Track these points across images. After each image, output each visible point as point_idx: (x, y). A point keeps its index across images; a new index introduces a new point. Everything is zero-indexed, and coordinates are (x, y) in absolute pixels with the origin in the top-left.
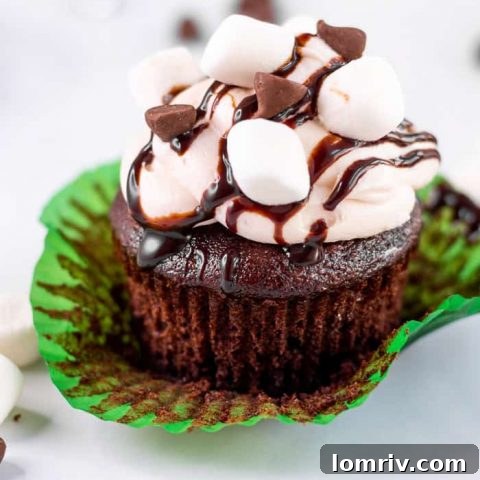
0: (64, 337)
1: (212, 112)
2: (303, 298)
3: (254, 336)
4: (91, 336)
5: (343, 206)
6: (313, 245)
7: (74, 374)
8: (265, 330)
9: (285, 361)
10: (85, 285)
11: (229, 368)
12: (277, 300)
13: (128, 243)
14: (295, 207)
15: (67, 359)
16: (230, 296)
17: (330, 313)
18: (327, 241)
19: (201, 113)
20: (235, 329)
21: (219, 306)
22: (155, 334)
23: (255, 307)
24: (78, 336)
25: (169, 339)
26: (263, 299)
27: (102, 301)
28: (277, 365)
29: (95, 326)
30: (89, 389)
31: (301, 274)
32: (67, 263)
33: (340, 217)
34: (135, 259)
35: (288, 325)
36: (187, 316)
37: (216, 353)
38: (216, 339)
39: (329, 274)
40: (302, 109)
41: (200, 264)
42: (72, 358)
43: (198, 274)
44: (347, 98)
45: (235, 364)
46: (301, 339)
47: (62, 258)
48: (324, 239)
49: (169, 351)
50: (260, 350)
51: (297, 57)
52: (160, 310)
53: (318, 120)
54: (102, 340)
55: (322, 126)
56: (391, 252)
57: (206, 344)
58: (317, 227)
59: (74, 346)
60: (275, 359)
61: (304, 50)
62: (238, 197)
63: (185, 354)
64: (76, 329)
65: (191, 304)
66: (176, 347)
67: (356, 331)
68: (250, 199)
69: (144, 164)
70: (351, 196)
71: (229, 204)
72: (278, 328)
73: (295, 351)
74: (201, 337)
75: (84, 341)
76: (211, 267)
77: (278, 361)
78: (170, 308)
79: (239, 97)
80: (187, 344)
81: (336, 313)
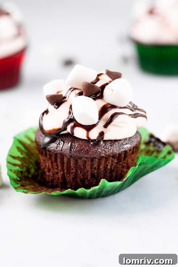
0: (17, 171)
1: (69, 97)
2: (96, 158)
3: (79, 172)
4: (26, 174)
5: (110, 127)
6: (100, 140)
7: (19, 183)
8: (83, 170)
9: (90, 182)
10: (25, 157)
11: (71, 184)
12: (87, 158)
13: (39, 141)
14: (93, 126)
15: (17, 179)
16: (71, 156)
17: (106, 165)
18: (105, 139)
19: (65, 98)
20: (73, 169)
21: (67, 161)
22: (48, 173)
23: (79, 161)
24: (21, 172)
25: (52, 175)
26: (82, 158)
27: (31, 163)
28: (87, 183)
29: (28, 170)
30: (23, 188)
31: (95, 149)
32: (20, 150)
33: (109, 131)
34: (41, 146)
35: (91, 168)
36: (57, 165)
37: (67, 179)
38: (67, 173)
39: (105, 150)
40: (98, 95)
41: (61, 146)
42: (19, 179)
43: (61, 149)
44: (112, 90)
45: (73, 182)
46: (95, 174)
47: (18, 148)
48: (103, 138)
49: (52, 179)
50: (81, 177)
51: (98, 80)
52: (49, 165)
53: (103, 99)
54: (30, 176)
55: (105, 101)
56: (127, 146)
57: (63, 175)
58: (101, 134)
59: (20, 175)
60: (86, 181)
61: (100, 77)
62: (75, 122)
63: (56, 180)
64: (21, 170)
65: (58, 160)
66: (54, 178)
67: (115, 174)
68: (78, 123)
69: (45, 114)
70: (112, 123)
71: (72, 124)
72: (87, 169)
73: (94, 179)
74: (62, 173)
75: (24, 174)
76: (65, 146)
77: (87, 182)
78: (52, 163)
79: (77, 91)
80: (57, 176)
81: (107, 165)
